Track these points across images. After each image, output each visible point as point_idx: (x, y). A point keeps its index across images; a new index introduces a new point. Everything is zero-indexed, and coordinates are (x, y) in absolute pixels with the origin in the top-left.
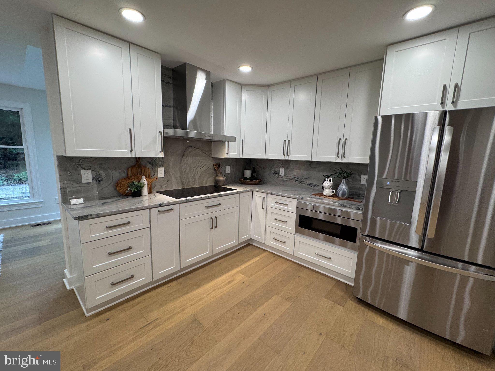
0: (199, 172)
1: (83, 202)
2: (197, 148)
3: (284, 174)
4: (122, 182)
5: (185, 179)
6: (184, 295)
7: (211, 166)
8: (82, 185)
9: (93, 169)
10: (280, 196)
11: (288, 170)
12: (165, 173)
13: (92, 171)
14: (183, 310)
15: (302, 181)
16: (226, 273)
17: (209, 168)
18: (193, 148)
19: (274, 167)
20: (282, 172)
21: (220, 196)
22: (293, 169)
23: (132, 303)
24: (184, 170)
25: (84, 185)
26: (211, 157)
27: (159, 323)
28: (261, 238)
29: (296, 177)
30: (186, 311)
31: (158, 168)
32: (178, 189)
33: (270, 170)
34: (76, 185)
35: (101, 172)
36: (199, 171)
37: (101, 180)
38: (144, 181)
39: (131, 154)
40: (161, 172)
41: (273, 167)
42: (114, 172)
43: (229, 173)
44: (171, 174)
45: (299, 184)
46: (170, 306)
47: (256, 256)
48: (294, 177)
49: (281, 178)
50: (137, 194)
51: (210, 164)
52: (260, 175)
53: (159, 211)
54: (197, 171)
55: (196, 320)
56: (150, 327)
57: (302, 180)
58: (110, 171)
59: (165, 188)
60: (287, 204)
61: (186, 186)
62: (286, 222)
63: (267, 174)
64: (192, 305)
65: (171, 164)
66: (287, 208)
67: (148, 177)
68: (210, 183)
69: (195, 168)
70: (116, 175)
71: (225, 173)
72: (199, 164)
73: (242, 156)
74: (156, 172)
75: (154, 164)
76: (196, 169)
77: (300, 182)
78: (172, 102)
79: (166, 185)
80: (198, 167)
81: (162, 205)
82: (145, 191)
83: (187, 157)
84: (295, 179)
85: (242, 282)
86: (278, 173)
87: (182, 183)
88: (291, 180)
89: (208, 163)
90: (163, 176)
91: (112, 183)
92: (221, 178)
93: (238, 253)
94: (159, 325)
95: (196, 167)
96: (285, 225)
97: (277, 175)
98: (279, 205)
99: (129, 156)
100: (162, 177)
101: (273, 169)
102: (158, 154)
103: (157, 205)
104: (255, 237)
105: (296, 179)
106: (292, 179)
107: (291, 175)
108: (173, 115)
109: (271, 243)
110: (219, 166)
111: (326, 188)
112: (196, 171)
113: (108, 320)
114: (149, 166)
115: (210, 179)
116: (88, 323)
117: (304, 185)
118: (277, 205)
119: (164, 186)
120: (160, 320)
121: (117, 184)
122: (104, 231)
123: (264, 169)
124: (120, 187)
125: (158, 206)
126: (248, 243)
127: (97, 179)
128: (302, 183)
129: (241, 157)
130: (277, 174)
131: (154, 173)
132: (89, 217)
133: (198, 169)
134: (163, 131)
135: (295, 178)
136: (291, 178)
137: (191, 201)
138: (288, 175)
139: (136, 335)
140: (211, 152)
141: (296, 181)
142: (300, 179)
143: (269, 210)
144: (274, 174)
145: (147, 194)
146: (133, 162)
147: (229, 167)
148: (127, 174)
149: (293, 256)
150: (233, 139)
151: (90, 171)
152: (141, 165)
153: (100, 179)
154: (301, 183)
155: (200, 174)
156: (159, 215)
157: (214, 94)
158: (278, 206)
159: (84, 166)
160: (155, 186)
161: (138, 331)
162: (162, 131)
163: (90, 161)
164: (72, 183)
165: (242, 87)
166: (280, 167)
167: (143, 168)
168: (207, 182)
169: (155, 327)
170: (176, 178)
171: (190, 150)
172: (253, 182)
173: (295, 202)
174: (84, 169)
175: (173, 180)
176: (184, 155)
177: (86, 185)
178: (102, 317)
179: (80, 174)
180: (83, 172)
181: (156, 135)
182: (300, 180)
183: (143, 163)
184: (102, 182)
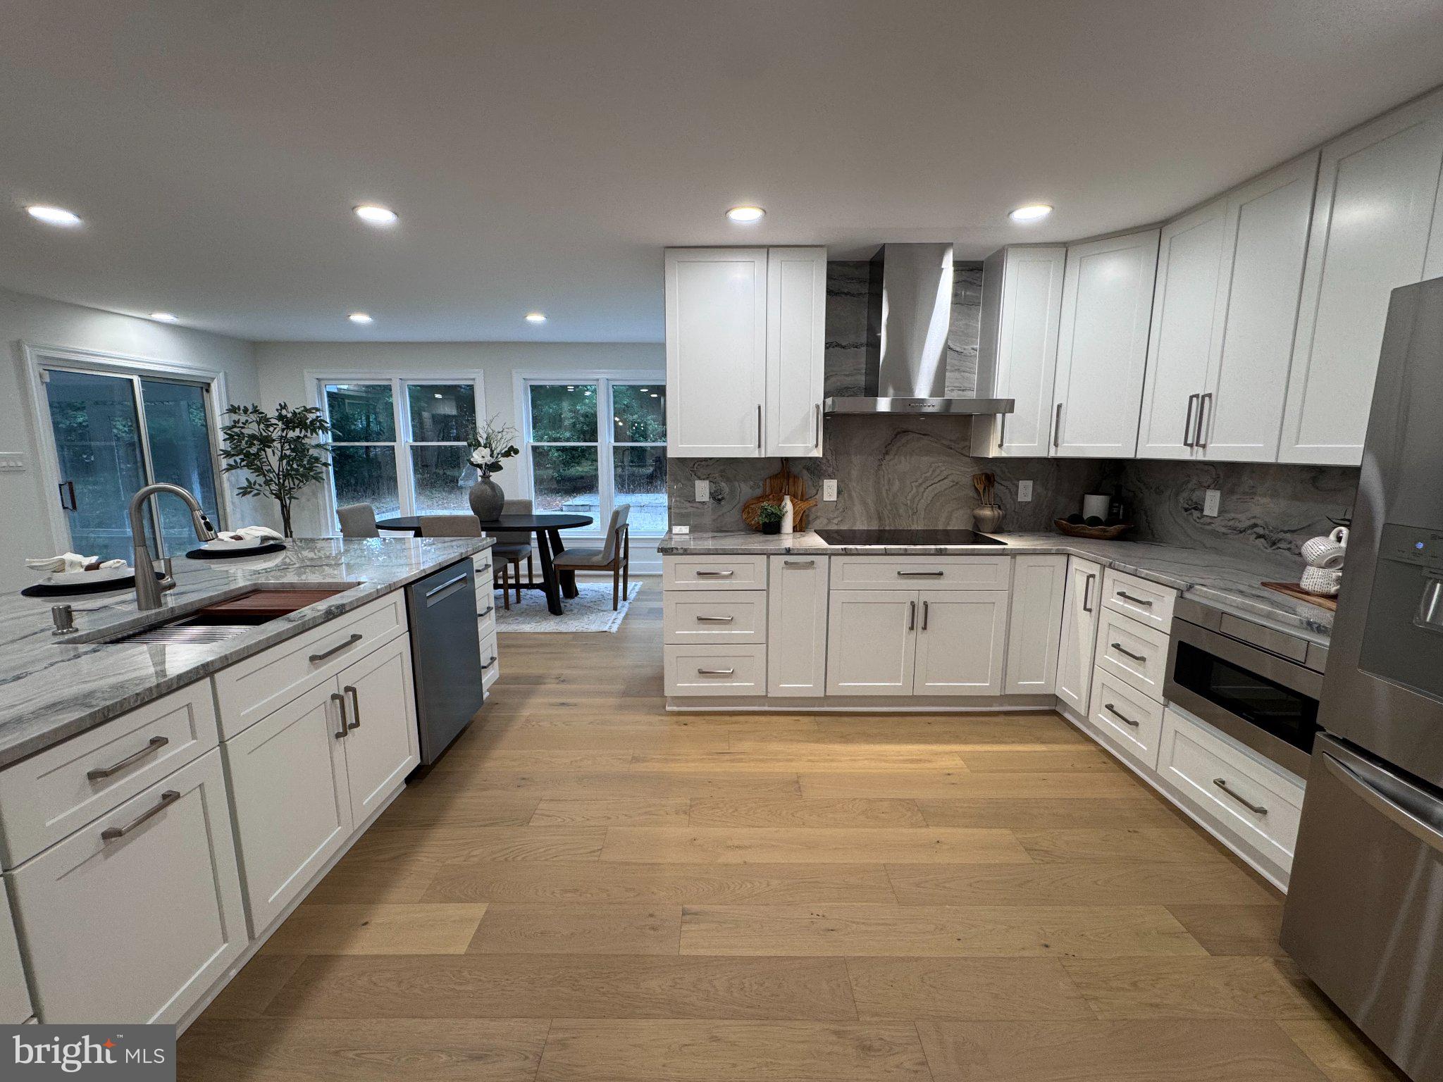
0: (929, 494)
1: (688, 532)
2: (925, 432)
3: (1220, 512)
4: (752, 504)
5: (889, 507)
6: (808, 741)
7: (967, 480)
8: (695, 505)
9: (711, 479)
10: (1131, 574)
11: (1234, 498)
12: (839, 493)
13: (710, 482)
14: (791, 760)
15: (1280, 540)
16: (926, 742)
17: (957, 483)
18: (914, 435)
19: (1190, 486)
20: (1212, 502)
21: (940, 553)
22: (1252, 493)
23: (727, 718)
24: (887, 487)
25: (698, 505)
26: (967, 456)
27: (742, 759)
28: (1079, 697)
29: (1259, 522)
30: (793, 764)
31: (825, 480)
32: (868, 530)
33: (1177, 494)
34: (688, 505)
35: (723, 484)
36: (927, 490)
37: (723, 498)
38: (788, 505)
39: (760, 452)
40: (830, 490)
41: (1184, 487)
42: (742, 485)
43: (1029, 499)
44: (854, 494)
45: (1269, 550)
46: (775, 747)
47: (1043, 743)
48: (1253, 521)
49: (1210, 524)
50: (772, 527)
51: (963, 474)
52: (1146, 513)
53: (786, 563)
54: (922, 489)
55: (797, 782)
56: (727, 757)
57: (1281, 535)
58: (737, 484)
59: (837, 524)
60: (1149, 604)
61: (890, 525)
62: (1143, 659)
63: (1166, 512)
64: (810, 761)
65: (854, 473)
66: (1148, 614)
67: (796, 497)
68: (959, 522)
69: (917, 484)
70: (746, 491)
71: (1015, 500)
72: (928, 474)
73: (1056, 453)
74: (819, 488)
75: (816, 472)
76: (921, 484)
77: (1274, 544)
78: (866, 335)
79: (839, 519)
80: (924, 482)
81: (791, 552)
82: (788, 524)
83: (897, 457)
84: (1255, 529)
85: (947, 772)
86: (1199, 508)
87: (880, 518)
88: (1241, 532)
89: (954, 472)
90: (834, 498)
91: (739, 506)
92: (987, 512)
93: (1000, 719)
94: (740, 760)
95: (920, 481)
96: (1141, 669)
97: (1196, 514)
98: (1129, 603)
99: (756, 455)
100: (831, 500)
101: (1185, 494)
102: (811, 451)
103: (782, 549)
104: (1065, 692)
105: (1260, 531)
106: (1244, 531)
107: (1242, 517)
108: (865, 363)
109: (1102, 719)
110: (989, 480)
111: (1311, 565)
112: (917, 492)
113: (685, 724)
114: (806, 474)
115: (961, 512)
116: (663, 718)
117: (1287, 553)
118: (1125, 602)
119: (835, 521)
120: (746, 756)
121: (746, 508)
122: (695, 579)
123: (1159, 492)
124: (749, 513)
125: (784, 552)
126: (1053, 708)
127: (716, 497)
128: (1279, 545)
129: (1052, 454)
130: (1196, 509)
131: (815, 492)
132: (675, 551)
133: (924, 486)
134: (824, 402)
135: (1255, 525)
136: (1241, 526)
137: (856, 552)
138: (1233, 515)
139: (705, 757)
140: (967, 443)
141: (1259, 536)
142: (1272, 531)
143: (1106, 616)
144: (1186, 510)
145: (791, 531)
146: (777, 468)
147: (1030, 483)
148: (765, 490)
149: (1154, 774)
150: (1009, 406)
151: (707, 482)
152: (789, 473)
153: (720, 497)
154: (1274, 548)
155: (930, 498)
156: (785, 571)
157: (984, 289)
158: (1126, 605)
159: (699, 474)
160: (817, 517)
161: (707, 754)
162: (821, 403)
163: (707, 466)
164: (682, 501)
165: (1067, 251)
166: (1208, 487)
167: (791, 480)
168: (949, 518)
169: (732, 761)
170: (864, 503)
171: (904, 440)
172: (1096, 530)
173: (1170, 597)
174: (700, 478)
175: (858, 508)
176: (887, 453)
177: (700, 506)
178: (682, 718)
179: (694, 487)
180: (698, 483)
181: (809, 412)
182: (1275, 536)
183: (795, 469)
184: (723, 503)
